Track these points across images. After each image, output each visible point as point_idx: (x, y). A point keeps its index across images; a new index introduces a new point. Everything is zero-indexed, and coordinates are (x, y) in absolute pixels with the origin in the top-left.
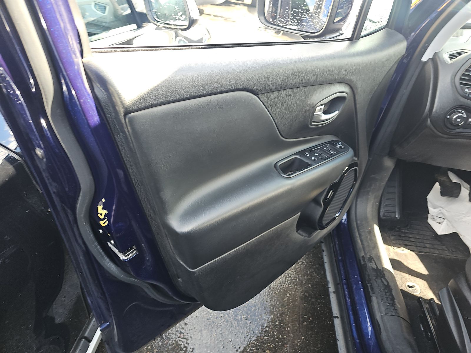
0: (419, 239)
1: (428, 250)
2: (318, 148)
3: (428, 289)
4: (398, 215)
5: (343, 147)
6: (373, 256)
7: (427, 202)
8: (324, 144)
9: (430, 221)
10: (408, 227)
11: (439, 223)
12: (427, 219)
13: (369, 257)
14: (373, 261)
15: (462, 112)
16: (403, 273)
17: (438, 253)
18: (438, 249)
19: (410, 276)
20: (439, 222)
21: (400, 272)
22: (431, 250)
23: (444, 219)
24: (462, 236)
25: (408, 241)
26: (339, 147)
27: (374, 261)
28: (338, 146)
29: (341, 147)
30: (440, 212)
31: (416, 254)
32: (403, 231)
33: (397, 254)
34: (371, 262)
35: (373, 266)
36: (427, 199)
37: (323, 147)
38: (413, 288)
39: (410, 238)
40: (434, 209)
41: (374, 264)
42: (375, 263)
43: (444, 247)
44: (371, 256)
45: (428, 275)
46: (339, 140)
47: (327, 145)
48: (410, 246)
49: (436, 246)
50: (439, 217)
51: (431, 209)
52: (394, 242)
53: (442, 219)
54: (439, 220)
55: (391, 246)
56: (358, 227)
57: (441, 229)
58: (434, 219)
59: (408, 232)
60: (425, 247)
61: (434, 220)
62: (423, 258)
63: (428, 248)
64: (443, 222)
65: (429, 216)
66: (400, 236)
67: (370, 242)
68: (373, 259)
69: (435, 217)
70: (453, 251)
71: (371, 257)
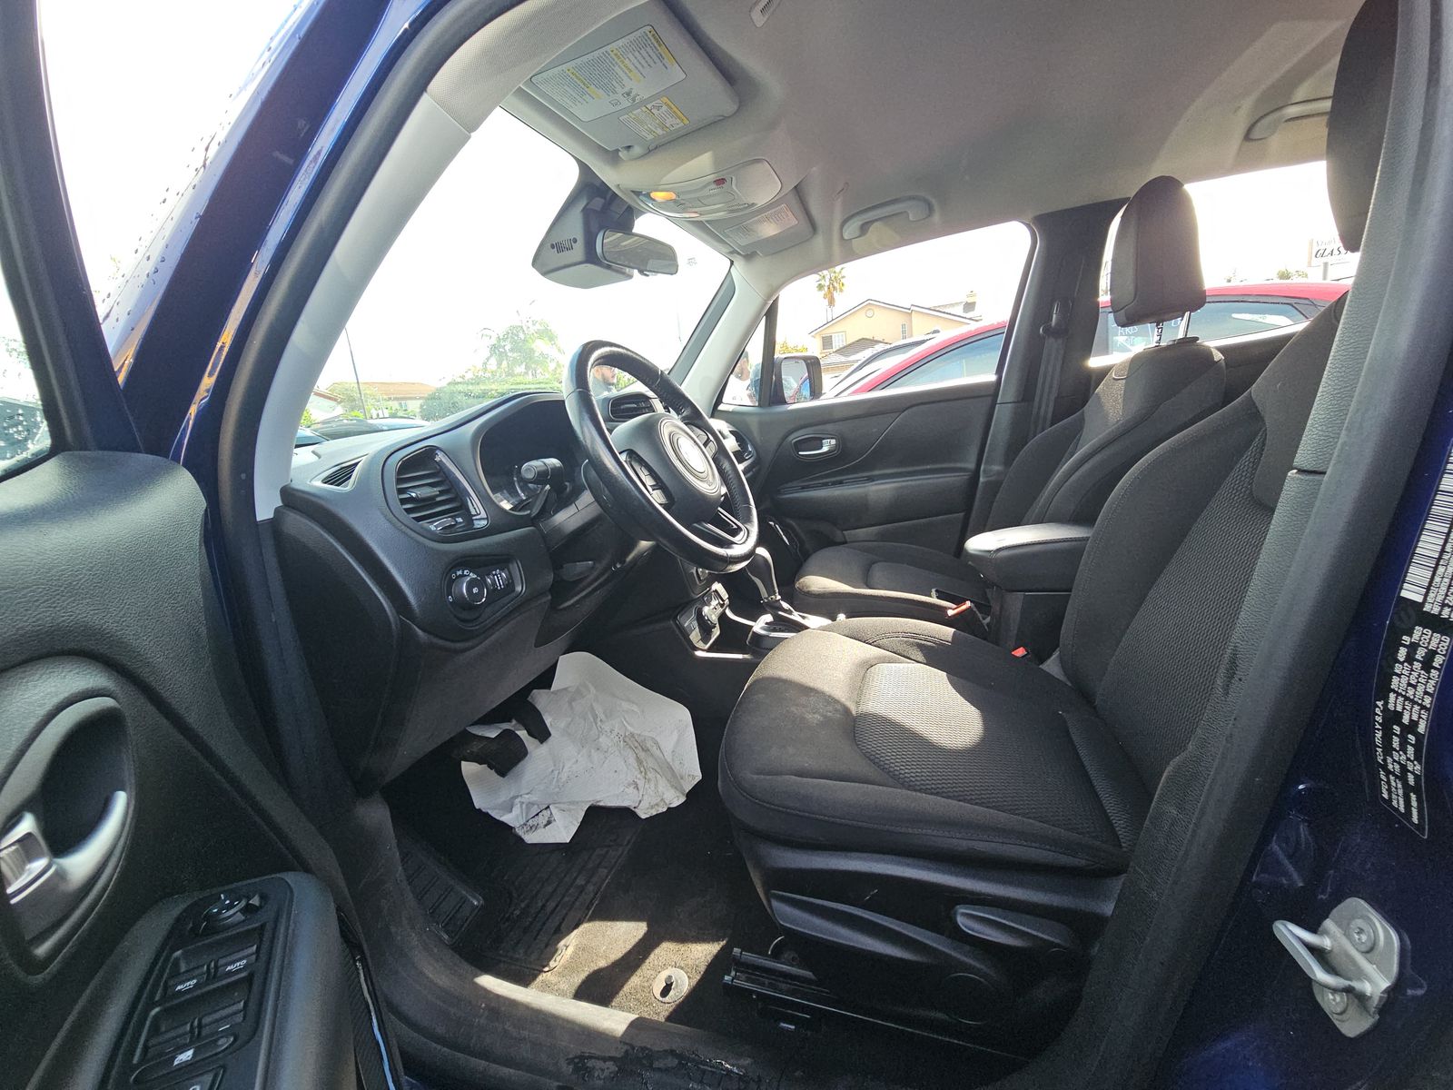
0: (555, 890)
1: (591, 888)
2: (156, 1016)
3: (683, 948)
4: (475, 897)
5: (255, 901)
6: (575, 1050)
7: (487, 814)
8: (160, 973)
9: (531, 838)
10: (515, 895)
11: (549, 823)
12: (522, 840)
13: (571, 1067)
14: (590, 1064)
15: (465, 572)
16: (626, 988)
17: (606, 871)
18: (599, 865)
19: (639, 972)
20: (545, 822)
21: (621, 993)
22: (594, 879)
23: (546, 808)
24: (600, 801)
25: (548, 919)
26: (240, 917)
27: (590, 1057)
28: (233, 915)
29: (248, 905)
30: (524, 806)
31: (591, 920)
32: (517, 912)
33: (570, 968)
34: (590, 1071)
35: (606, 1073)
36: (480, 810)
37: (166, 988)
38: (672, 983)
39: (544, 906)
40: (511, 811)
41: (599, 1064)
42: (598, 1058)
43: (598, 851)
44: (571, 1056)
45: (648, 926)
46: (197, 896)
47: (177, 960)
48: (563, 919)
49: (590, 865)
50: (537, 815)
51: (506, 818)
52: (533, 957)
53: (544, 812)
54: (542, 820)
55: (542, 971)
56: (454, 1046)
57: (562, 830)
58: (531, 828)
59: (526, 902)
60: (582, 889)
61: (534, 829)
62: (606, 912)
63: (586, 884)
64: (551, 814)
65: (520, 832)
66: (526, 930)
67: (525, 1033)
68: (582, 1058)
69: (530, 822)
70: (615, 840)
71: (576, 1060)
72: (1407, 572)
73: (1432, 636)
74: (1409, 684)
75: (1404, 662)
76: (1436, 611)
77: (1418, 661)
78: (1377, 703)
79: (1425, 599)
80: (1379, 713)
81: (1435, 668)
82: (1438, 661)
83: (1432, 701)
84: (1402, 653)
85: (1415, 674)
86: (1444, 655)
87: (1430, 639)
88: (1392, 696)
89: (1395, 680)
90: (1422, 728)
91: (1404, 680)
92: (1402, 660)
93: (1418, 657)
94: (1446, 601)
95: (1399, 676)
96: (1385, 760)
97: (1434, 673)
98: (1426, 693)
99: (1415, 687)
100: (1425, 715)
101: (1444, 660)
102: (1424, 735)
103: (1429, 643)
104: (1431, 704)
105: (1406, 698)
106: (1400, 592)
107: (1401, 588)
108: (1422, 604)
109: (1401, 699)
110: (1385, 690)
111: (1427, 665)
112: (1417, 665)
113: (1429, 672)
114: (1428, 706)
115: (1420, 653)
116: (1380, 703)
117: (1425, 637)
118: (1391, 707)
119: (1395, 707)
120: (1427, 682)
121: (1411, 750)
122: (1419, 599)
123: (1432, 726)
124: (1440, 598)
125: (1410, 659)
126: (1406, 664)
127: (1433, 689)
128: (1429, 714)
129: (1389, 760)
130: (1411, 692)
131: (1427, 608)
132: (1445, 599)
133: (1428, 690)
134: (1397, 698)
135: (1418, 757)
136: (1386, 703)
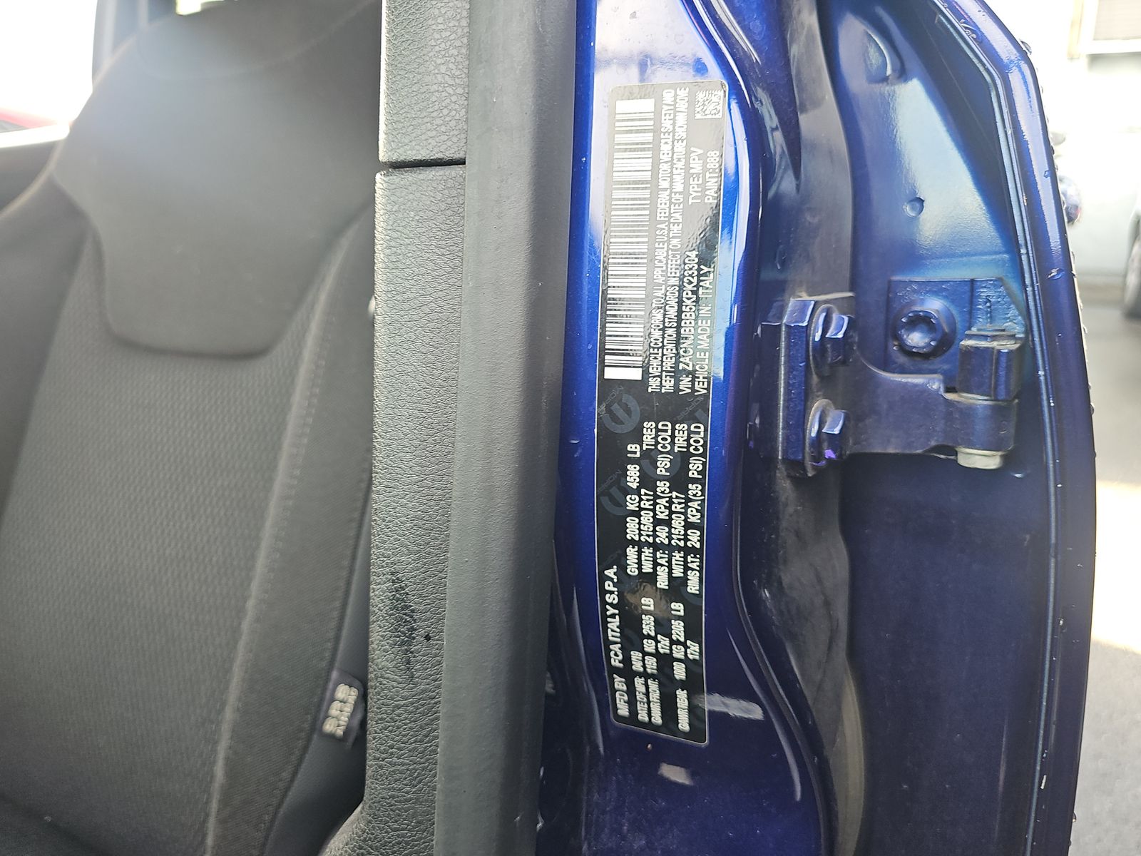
72: (603, 335)
73: (673, 430)
74: (657, 522)
75: (639, 488)
76: (668, 385)
77: (662, 478)
78: (606, 572)
79: (646, 373)
80: (612, 588)
81: (694, 481)
82: (695, 467)
83: (701, 536)
84: (633, 472)
85: (663, 501)
86: (703, 455)
87: (673, 437)
88: (631, 552)
89: (632, 524)
90: (693, 586)
91: (647, 519)
92: (634, 486)
93: (661, 471)
94: (681, 366)
95: (637, 514)
96: (627, 660)
97: (694, 489)
98: (688, 525)
99: (668, 523)
100: (694, 563)
101: (704, 464)
102: (700, 596)
103: (672, 443)
104: (701, 541)
105: (656, 547)
106: (602, 372)
107: (603, 366)
108: (644, 382)
109: (647, 552)
110: (616, 545)
111: (679, 481)
112: (663, 486)
113: (685, 490)
114: (698, 545)
115: (663, 465)
116: (610, 573)
117: (663, 435)
118: (632, 570)
119: (640, 568)
120: (687, 507)
121: (678, 629)
122: (636, 375)
123: (709, 580)
124: (668, 364)
125: (648, 481)
126: (643, 491)
127: (699, 515)
128: (701, 561)
129: (636, 656)
130: (662, 533)
131: (653, 384)
132: (677, 362)
133: (692, 520)
134: (640, 553)
135: (691, 633)
136: (623, 568)
